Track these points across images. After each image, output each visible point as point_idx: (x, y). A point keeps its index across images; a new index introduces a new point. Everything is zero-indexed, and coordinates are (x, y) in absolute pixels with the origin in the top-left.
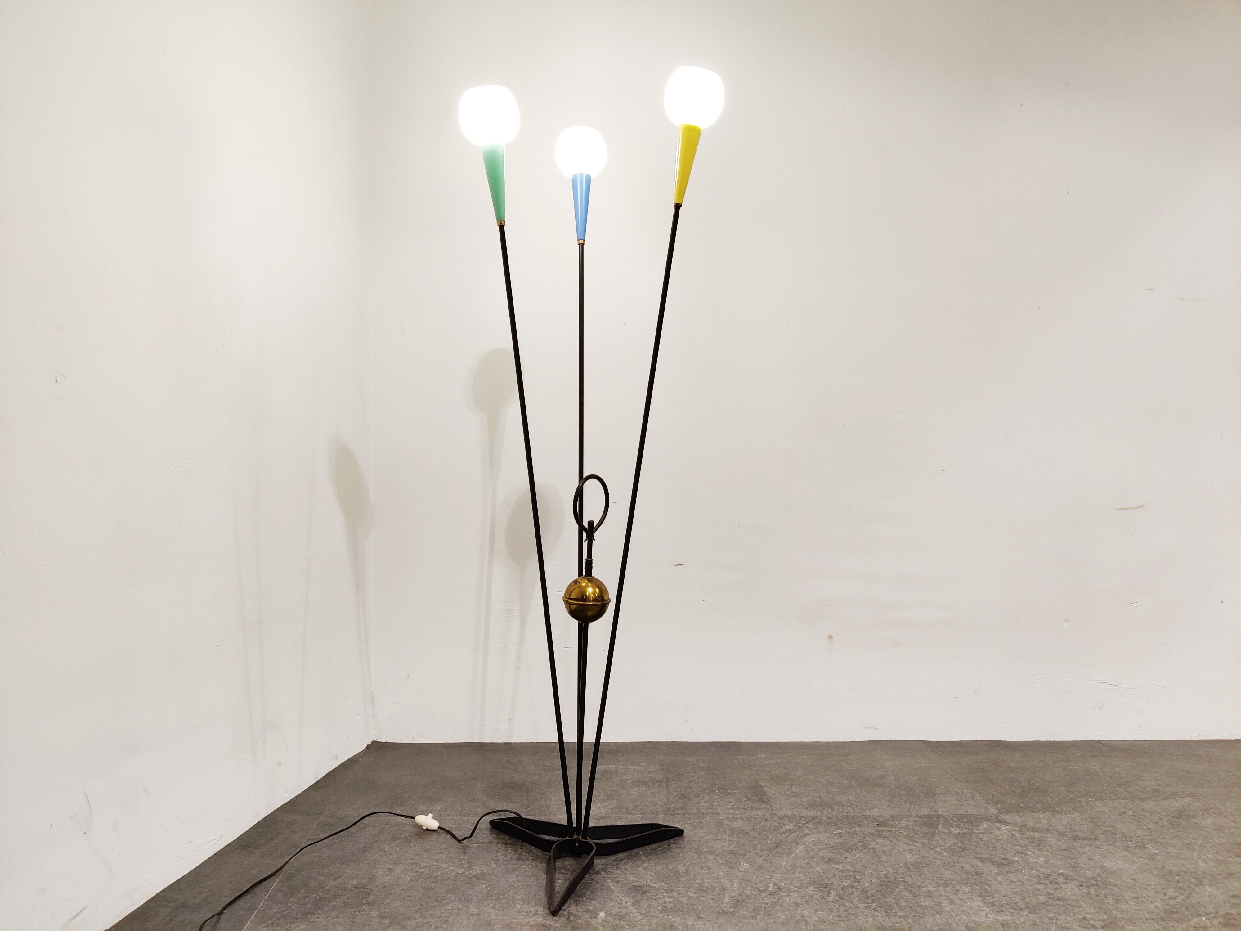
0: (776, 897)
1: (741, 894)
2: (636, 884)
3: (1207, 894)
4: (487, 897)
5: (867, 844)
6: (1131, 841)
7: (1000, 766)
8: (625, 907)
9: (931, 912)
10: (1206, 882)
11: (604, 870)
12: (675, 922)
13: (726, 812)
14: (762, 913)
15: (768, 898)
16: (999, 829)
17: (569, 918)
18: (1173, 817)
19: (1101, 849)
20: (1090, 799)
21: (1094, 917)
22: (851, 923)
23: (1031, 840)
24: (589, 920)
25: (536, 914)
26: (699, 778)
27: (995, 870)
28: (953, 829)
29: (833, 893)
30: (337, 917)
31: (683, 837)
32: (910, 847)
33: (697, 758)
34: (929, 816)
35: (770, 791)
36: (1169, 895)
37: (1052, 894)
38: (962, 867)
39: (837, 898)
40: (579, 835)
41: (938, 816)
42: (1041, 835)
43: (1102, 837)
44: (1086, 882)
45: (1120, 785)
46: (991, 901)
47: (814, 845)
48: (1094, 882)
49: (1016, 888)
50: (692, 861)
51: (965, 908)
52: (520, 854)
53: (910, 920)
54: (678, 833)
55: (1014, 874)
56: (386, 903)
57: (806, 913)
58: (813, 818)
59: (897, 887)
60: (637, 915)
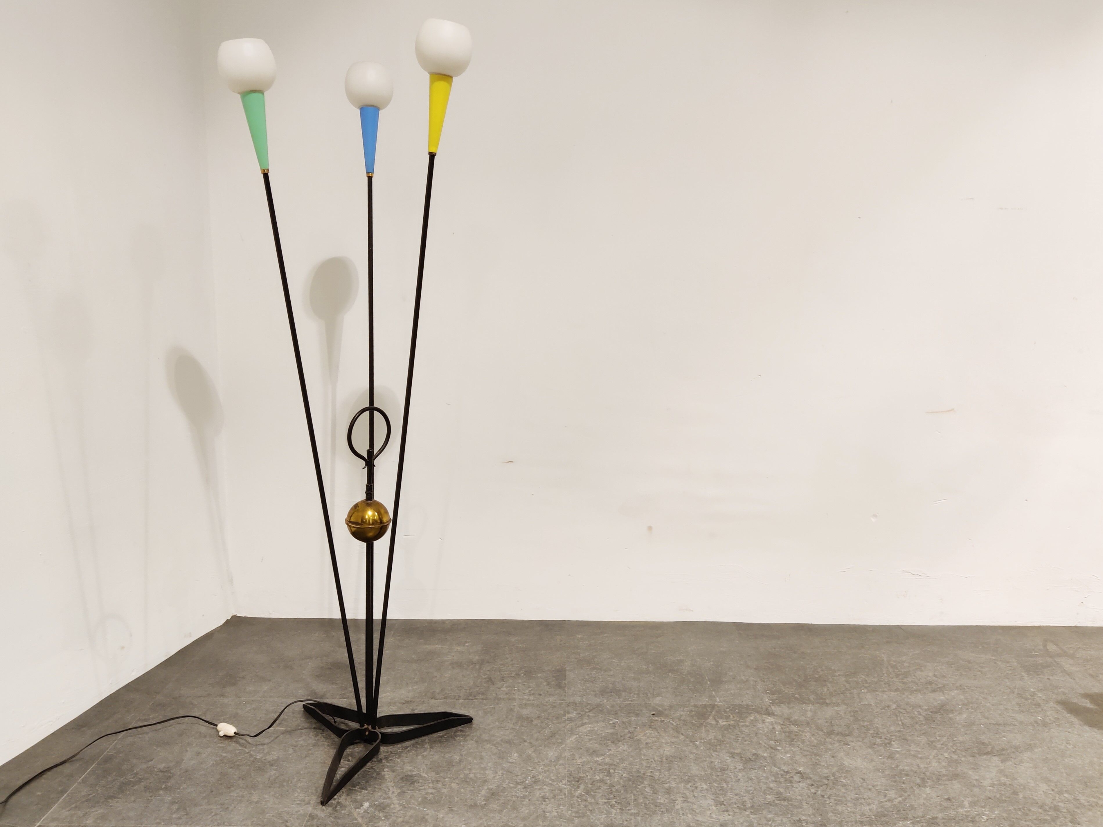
0: (529, 790)
1: (499, 786)
2: (409, 773)
3: (925, 796)
4: (272, 784)
5: (635, 735)
6: (881, 738)
7: (795, 653)
8: (389, 798)
9: (662, 810)
10: (930, 783)
11: (386, 758)
12: (428, 814)
13: (521, 698)
14: (509, 806)
15: (521, 791)
16: (764, 722)
17: (336, 807)
18: (931, 712)
19: (849, 745)
20: (863, 691)
21: (809, 819)
22: (585, 819)
23: (787, 734)
24: (353, 810)
25: (309, 803)
26: (512, 661)
27: (740, 766)
28: (720, 721)
29: (582, 787)
30: (134, 801)
31: (471, 725)
32: (673, 740)
33: (519, 638)
34: (705, 706)
35: (571, 675)
36: (889, 797)
37: (781, 793)
38: (712, 762)
39: (583, 793)
40: (369, 725)
41: (713, 706)
42: (800, 729)
43: (856, 733)
44: (818, 781)
45: (897, 676)
46: (722, 799)
47: (586, 735)
48: (826, 782)
49: (751, 786)
50: (470, 750)
51: (695, 807)
52: (318, 740)
53: (639, 818)
54: (467, 720)
55: (756, 771)
56: (182, 788)
57: (549, 808)
58: (598, 705)
59: (643, 783)
60: (397, 806)
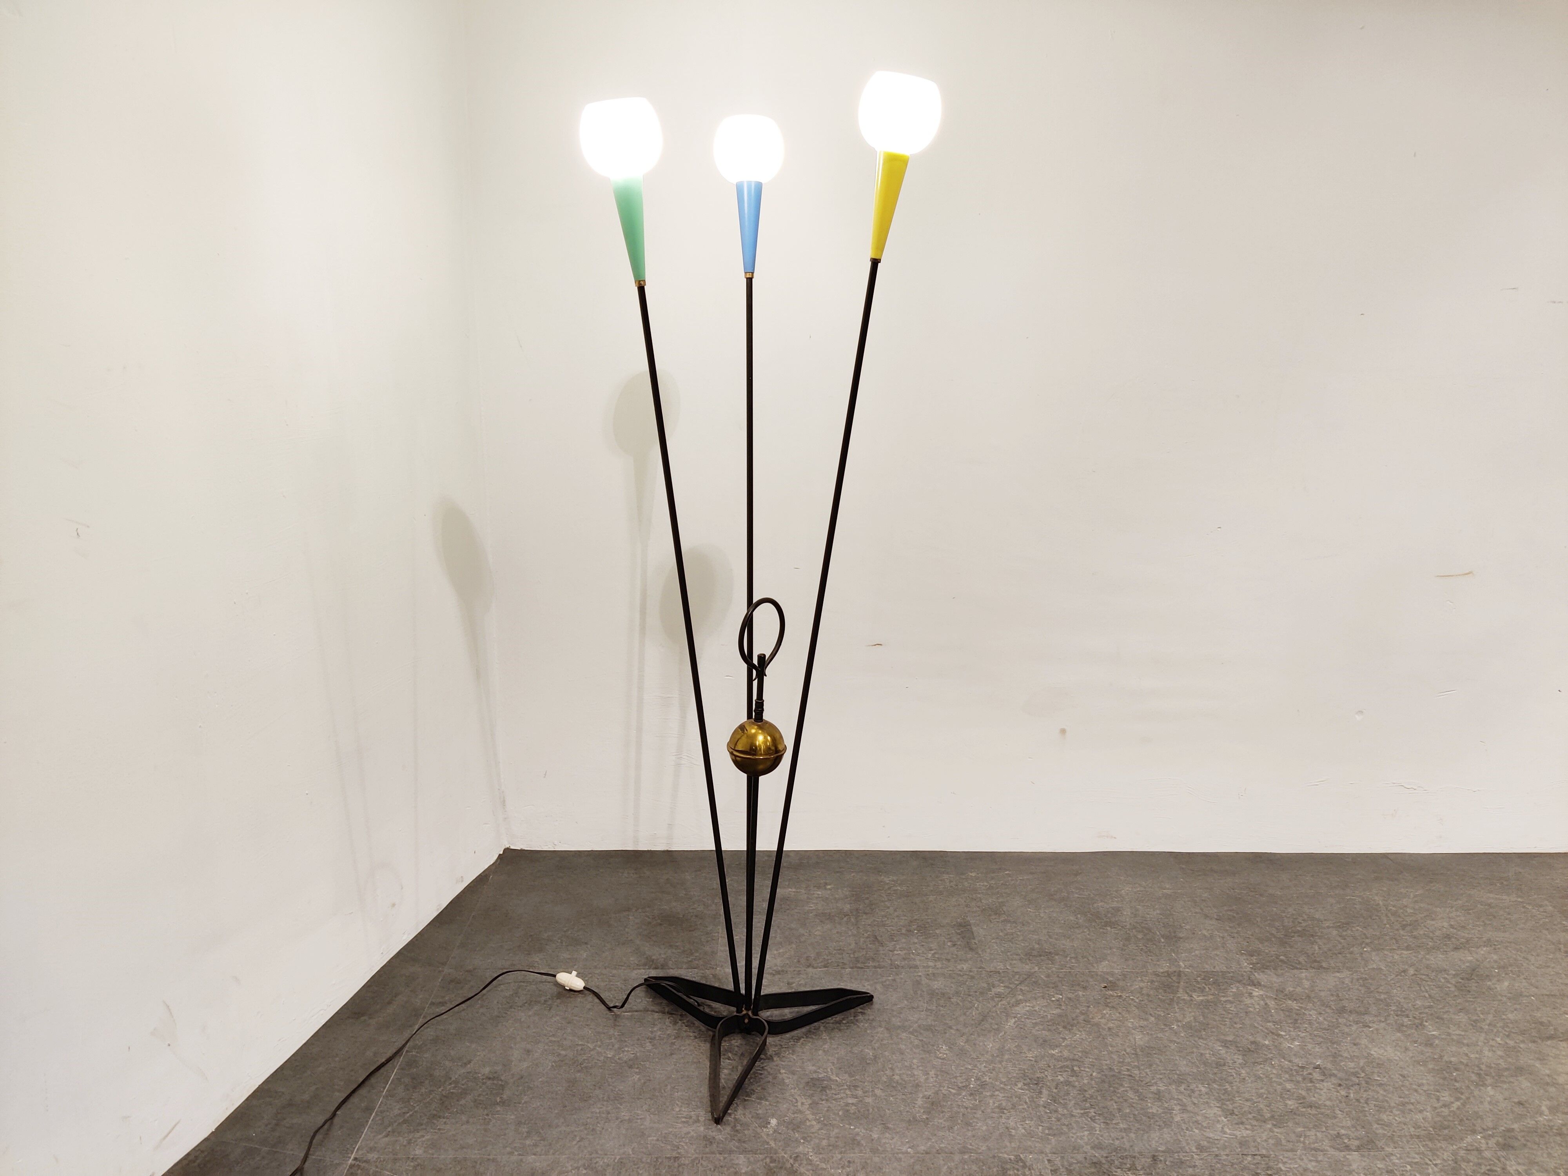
0: (977, 1098)
1: (936, 1093)
2: (815, 1076)
3: (1489, 1099)
4: (640, 1095)
5: (1090, 1017)
6: (1407, 1016)
7: (1261, 895)
8: (800, 1112)
9: (1158, 1123)
10: (1489, 1081)
11: (778, 1054)
12: (858, 1134)
13: (925, 965)
14: (959, 1121)
15: (968, 1100)
16: (1250, 995)
17: (735, 1126)
18: (1462, 979)
19: (1370, 1027)
20: (1365, 949)
21: (1349, 1133)
22: (1063, 1138)
23: (1287, 1013)
24: (759, 1130)
25: (698, 1121)
26: (895, 911)
27: (1239, 1059)
28: (1195, 995)
29: (1045, 1092)
30: (468, 1122)
31: (872, 1004)
32: (1142, 1023)
33: (895, 878)
34: (1169, 975)
35: (980, 931)
36: (1442, 1101)
37: (1304, 1098)
38: (1202, 1054)
39: (1049, 1101)
40: (749, 1010)
41: (1179, 974)
42: (1301, 1005)
43: (1373, 1010)
44: (1346, 1080)
45: (1404, 927)
46: (1231, 1107)
47: (1027, 1018)
48: (1356, 1080)
49: (1262, 1088)
50: (882, 1040)
51: (1199, 1118)
52: (679, 1029)
53: (1132, 1135)
54: (866, 999)
55: (1262, 1066)
56: (523, 1101)
57: (1012, 1124)
58: (1030, 975)
59: (1122, 1085)
60: (814, 1123)
